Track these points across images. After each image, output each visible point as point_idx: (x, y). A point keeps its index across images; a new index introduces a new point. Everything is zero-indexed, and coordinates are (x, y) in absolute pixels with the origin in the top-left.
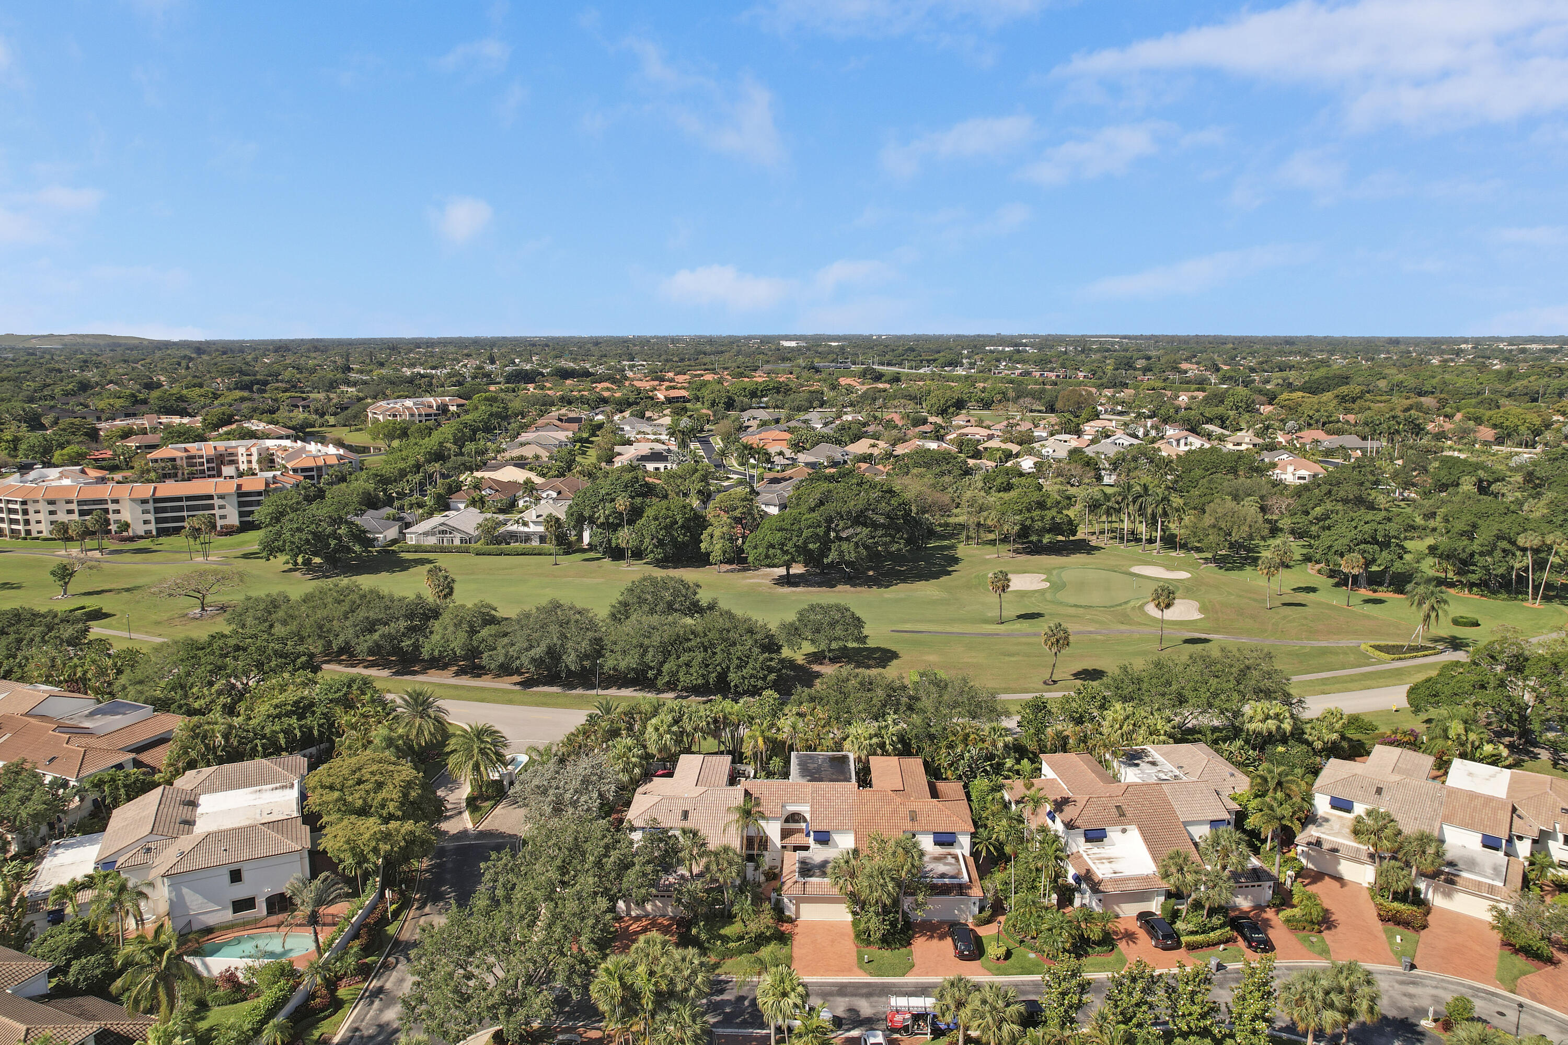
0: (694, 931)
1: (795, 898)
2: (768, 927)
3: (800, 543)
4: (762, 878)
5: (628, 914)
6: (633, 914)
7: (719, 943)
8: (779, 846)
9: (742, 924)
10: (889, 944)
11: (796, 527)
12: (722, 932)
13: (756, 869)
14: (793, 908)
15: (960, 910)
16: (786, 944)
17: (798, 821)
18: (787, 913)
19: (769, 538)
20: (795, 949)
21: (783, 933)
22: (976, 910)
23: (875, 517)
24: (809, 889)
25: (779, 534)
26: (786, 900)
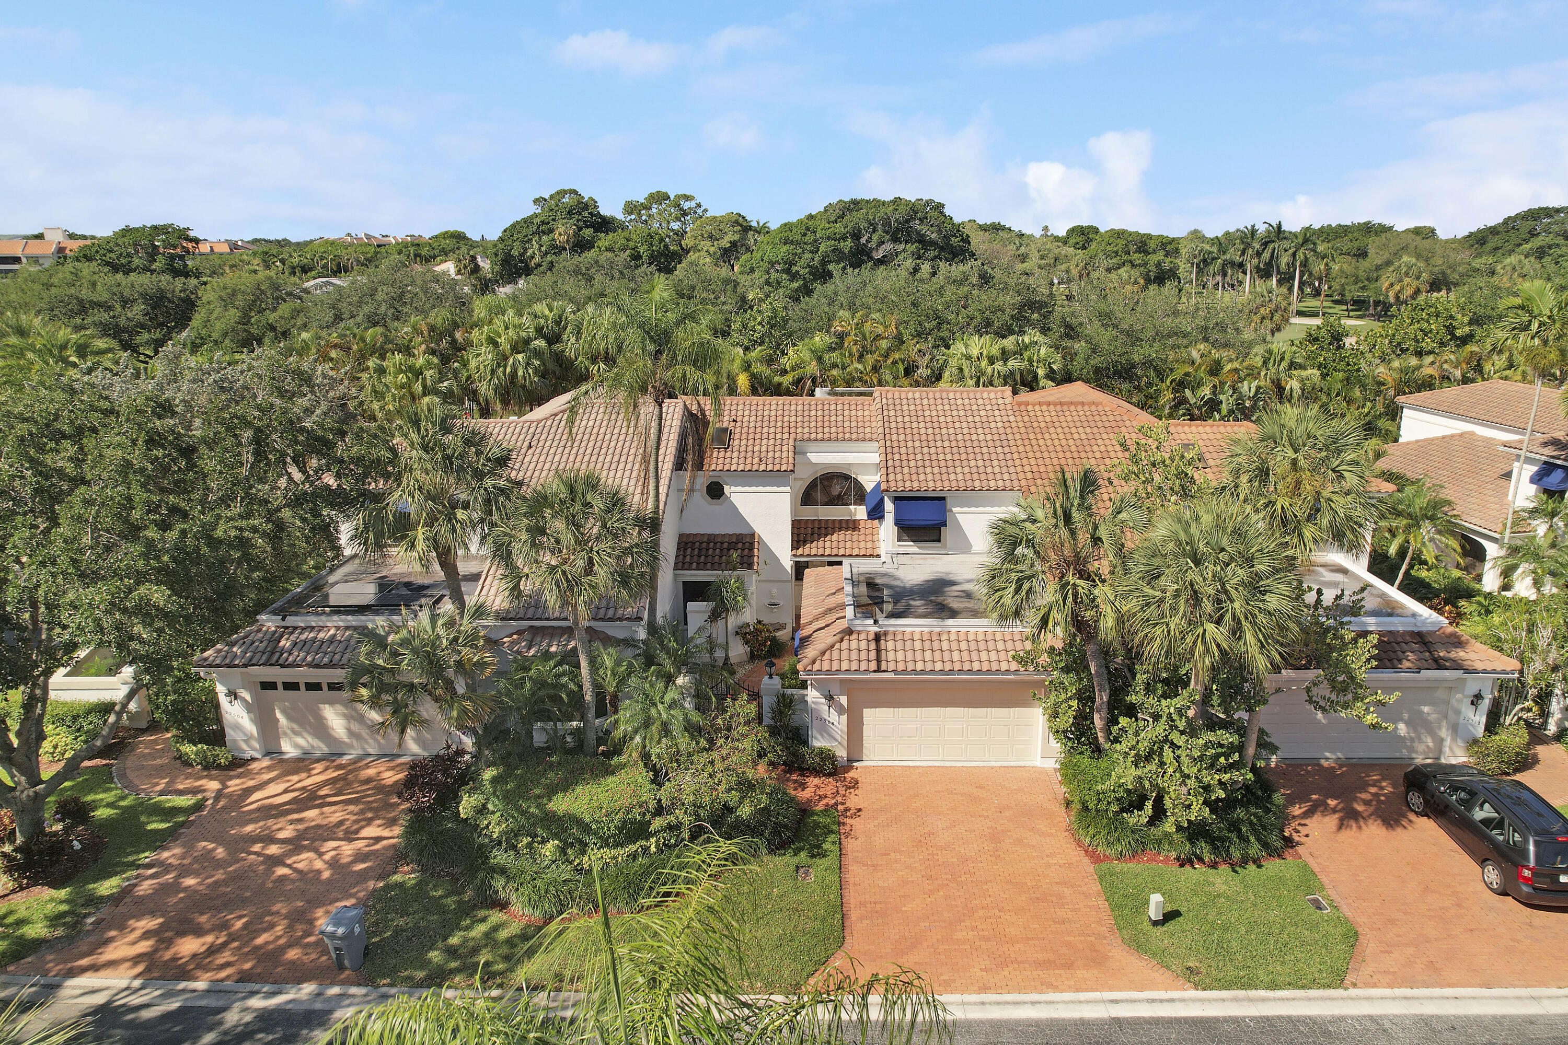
0: (467, 804)
1: (848, 686)
2: (746, 787)
3: (816, 263)
4: (738, 651)
5: (272, 752)
6: (289, 749)
7: (550, 848)
8: (787, 561)
9: (642, 776)
10: (1217, 844)
11: (809, 238)
12: (560, 804)
13: (715, 616)
14: (838, 722)
15: (1418, 723)
16: (817, 852)
17: (839, 500)
18: (818, 742)
19: (770, 255)
20: (855, 872)
21: (804, 811)
22: (1478, 720)
23: (924, 229)
24: (893, 654)
25: (785, 248)
26: (812, 695)
